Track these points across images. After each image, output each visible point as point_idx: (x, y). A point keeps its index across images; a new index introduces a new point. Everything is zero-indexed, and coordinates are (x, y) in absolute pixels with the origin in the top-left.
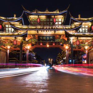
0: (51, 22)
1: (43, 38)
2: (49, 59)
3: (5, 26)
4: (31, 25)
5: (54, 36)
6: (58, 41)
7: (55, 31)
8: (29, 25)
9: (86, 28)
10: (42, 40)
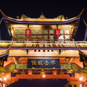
0: (52, 35)
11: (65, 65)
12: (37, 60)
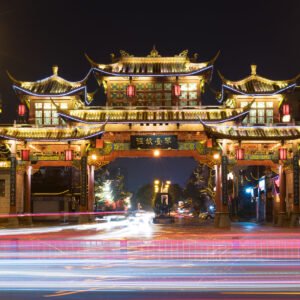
0: (168, 92)
1: (145, 142)
2: (157, 182)
3: (34, 106)
4: (109, 105)
5: (176, 137)
6: (186, 149)
7: (178, 125)
8: (105, 105)
9: (269, 109)
10: (141, 146)
11: (185, 144)
12: (145, 138)
